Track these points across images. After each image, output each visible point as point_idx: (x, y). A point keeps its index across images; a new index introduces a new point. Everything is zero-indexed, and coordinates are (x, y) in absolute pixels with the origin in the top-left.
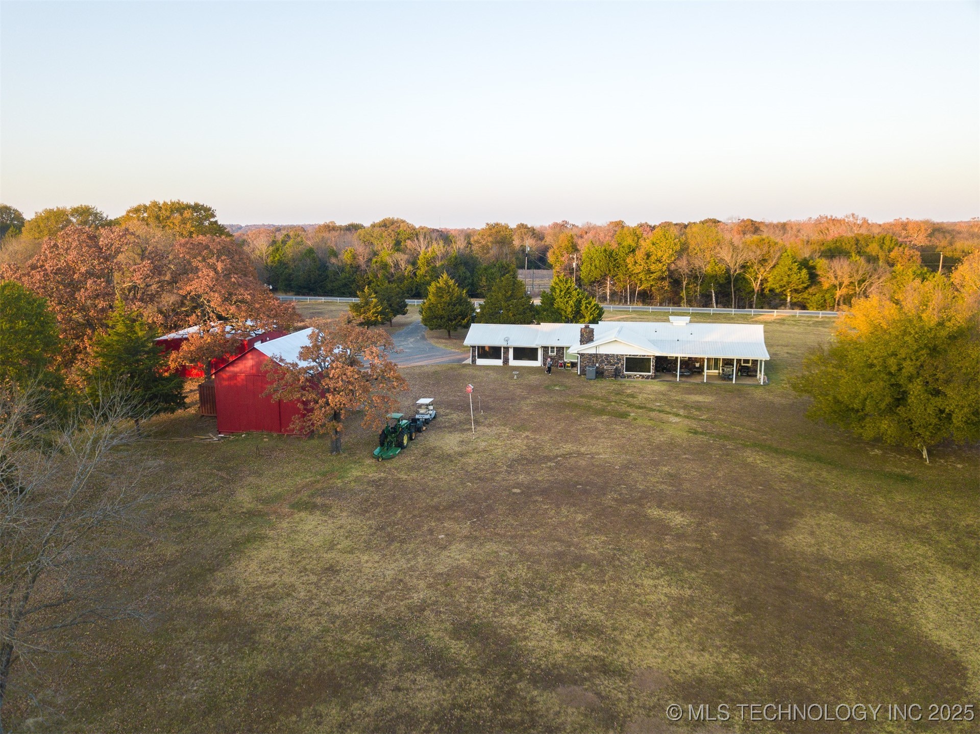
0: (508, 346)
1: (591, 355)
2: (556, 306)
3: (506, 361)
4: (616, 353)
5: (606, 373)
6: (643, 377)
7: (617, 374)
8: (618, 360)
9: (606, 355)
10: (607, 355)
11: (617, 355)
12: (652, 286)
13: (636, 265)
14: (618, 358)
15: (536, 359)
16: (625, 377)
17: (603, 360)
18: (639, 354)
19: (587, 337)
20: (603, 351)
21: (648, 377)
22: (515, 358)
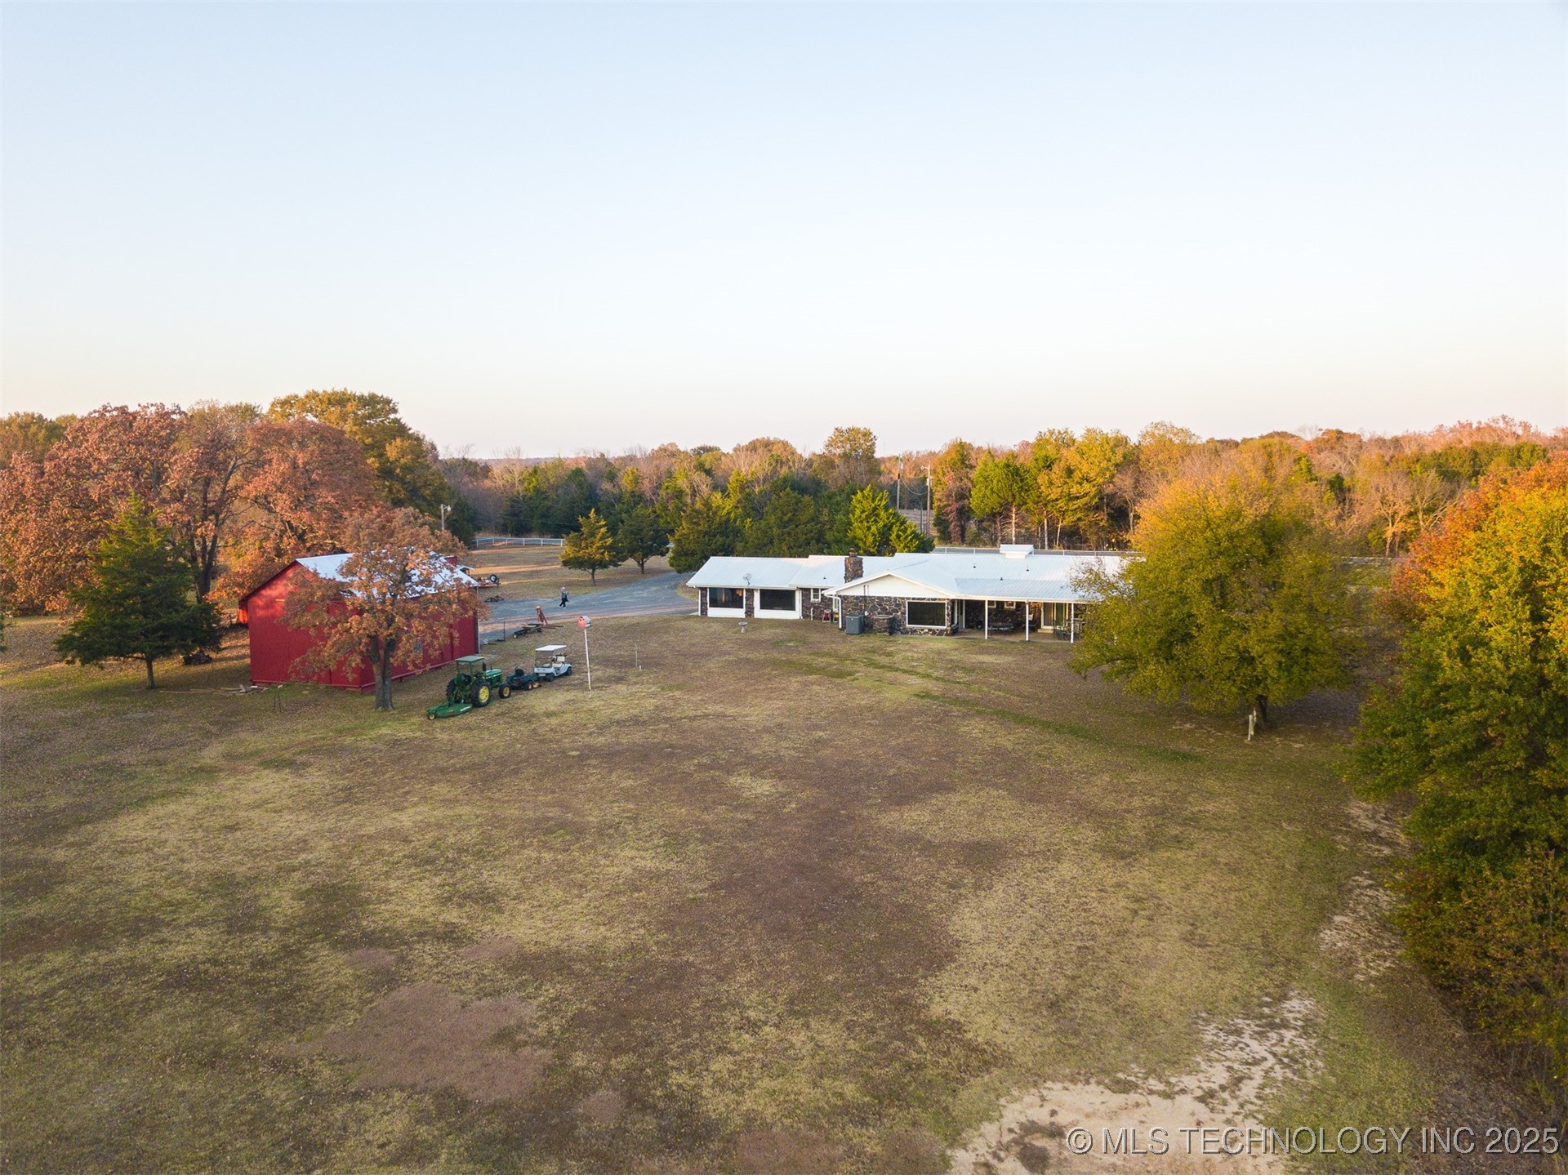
0: (751, 586)
1: (857, 598)
2: (850, 534)
3: (750, 611)
4: (893, 595)
5: (876, 626)
6: (934, 632)
7: (893, 627)
8: (897, 605)
9: (879, 598)
10: (881, 599)
11: (895, 599)
12: (1079, 519)
13: (1050, 486)
14: (897, 603)
15: (792, 607)
16: (907, 633)
17: (874, 606)
18: (927, 596)
19: (854, 572)
20: (875, 591)
21: (941, 633)
22: (763, 607)
